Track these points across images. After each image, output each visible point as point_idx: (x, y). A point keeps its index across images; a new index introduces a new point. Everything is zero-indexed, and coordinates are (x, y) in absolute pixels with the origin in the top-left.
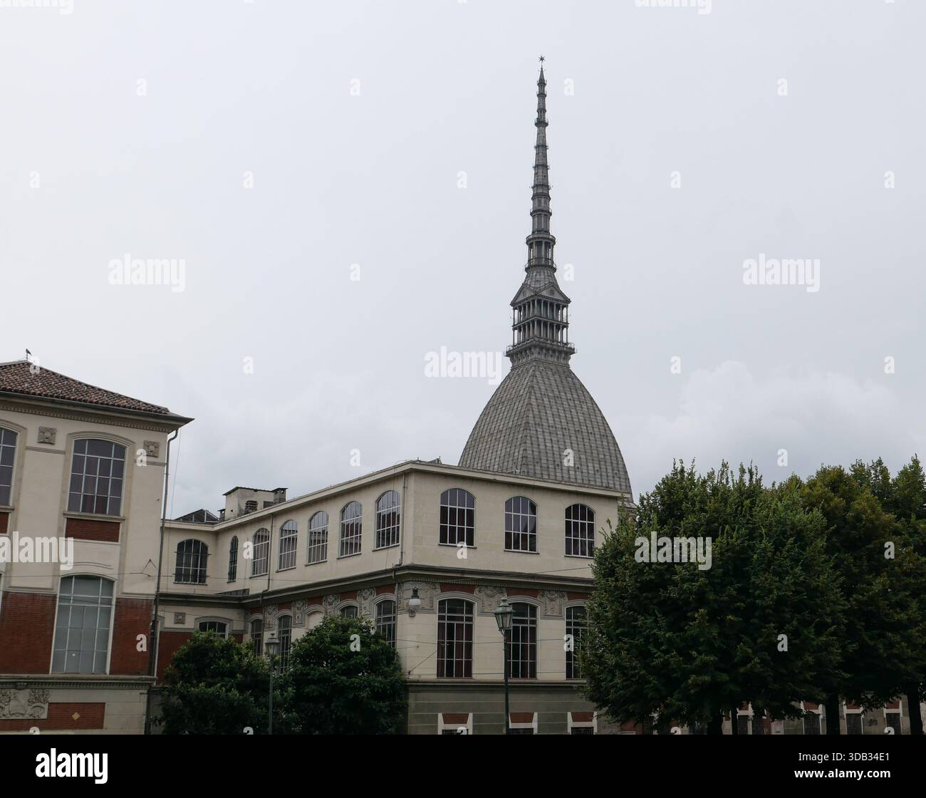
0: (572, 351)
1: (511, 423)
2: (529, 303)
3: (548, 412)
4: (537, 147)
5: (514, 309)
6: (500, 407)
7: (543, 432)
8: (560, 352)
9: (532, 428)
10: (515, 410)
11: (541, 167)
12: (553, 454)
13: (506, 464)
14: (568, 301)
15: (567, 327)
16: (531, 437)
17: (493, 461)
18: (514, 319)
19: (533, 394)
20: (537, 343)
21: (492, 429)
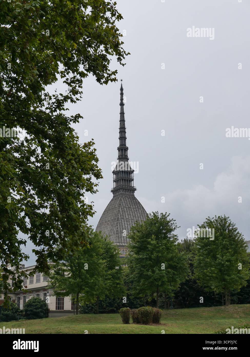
0: (135, 190)
1: (112, 218)
2: (119, 172)
3: (126, 213)
4: (121, 113)
5: (114, 174)
6: (109, 212)
7: (124, 221)
8: (131, 190)
9: (120, 220)
10: (114, 213)
11: (122, 121)
12: (128, 229)
13: (111, 233)
14: (133, 171)
15: (133, 181)
16: (119, 223)
17: (106, 232)
18: (114, 178)
19: (120, 207)
20: (122, 187)
21: (106, 220)
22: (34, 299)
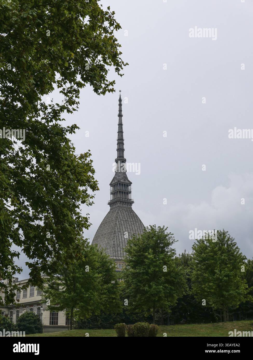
0: (133, 202)
1: (109, 231)
2: (116, 185)
3: (123, 226)
4: (119, 125)
5: (111, 187)
6: (106, 224)
7: (121, 234)
8: (128, 203)
9: (116, 233)
10: (111, 226)
11: (120, 132)
12: (125, 243)
13: (107, 247)
14: (131, 183)
15: (131, 193)
16: (116, 236)
17: (103, 245)
18: (111, 190)
19: (117, 220)
20: (119, 200)
21: (103, 233)
22: (27, 313)
